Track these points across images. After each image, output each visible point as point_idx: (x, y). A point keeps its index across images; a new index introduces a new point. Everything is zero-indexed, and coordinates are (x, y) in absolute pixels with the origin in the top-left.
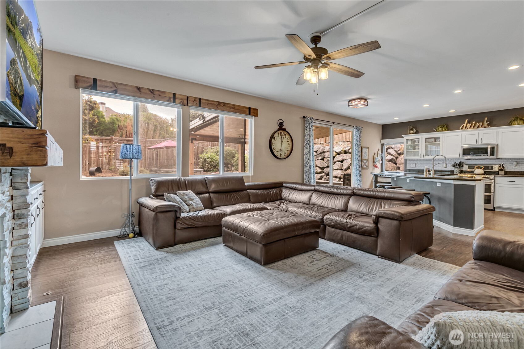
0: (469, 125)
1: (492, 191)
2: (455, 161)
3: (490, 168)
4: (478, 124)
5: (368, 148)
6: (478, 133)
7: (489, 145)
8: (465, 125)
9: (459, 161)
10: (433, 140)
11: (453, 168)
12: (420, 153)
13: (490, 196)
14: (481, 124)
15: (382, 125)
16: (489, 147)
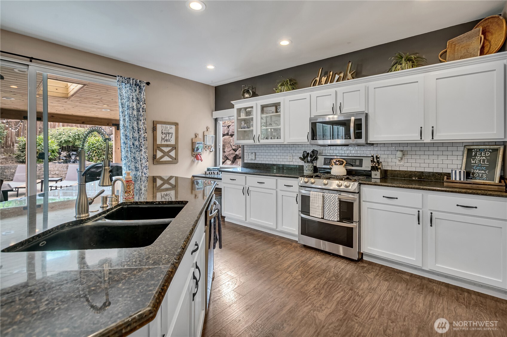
0: (324, 79)
1: (356, 217)
2: (304, 149)
3: (358, 163)
4: (337, 77)
5: (176, 124)
6: (336, 92)
7: (353, 115)
8: (318, 79)
9: (312, 149)
10: (273, 109)
11: (301, 163)
12: (254, 133)
13: (352, 228)
14: (342, 75)
15: (215, 87)
16: (353, 119)
